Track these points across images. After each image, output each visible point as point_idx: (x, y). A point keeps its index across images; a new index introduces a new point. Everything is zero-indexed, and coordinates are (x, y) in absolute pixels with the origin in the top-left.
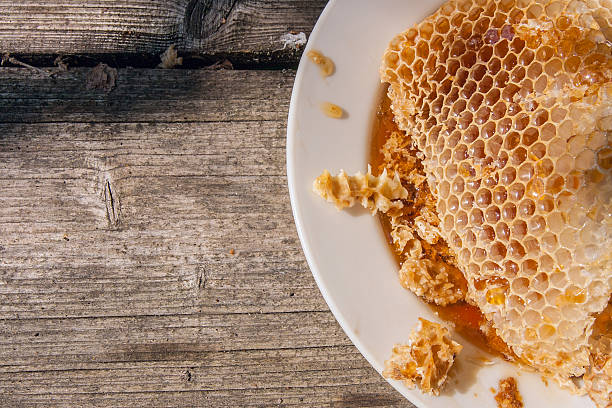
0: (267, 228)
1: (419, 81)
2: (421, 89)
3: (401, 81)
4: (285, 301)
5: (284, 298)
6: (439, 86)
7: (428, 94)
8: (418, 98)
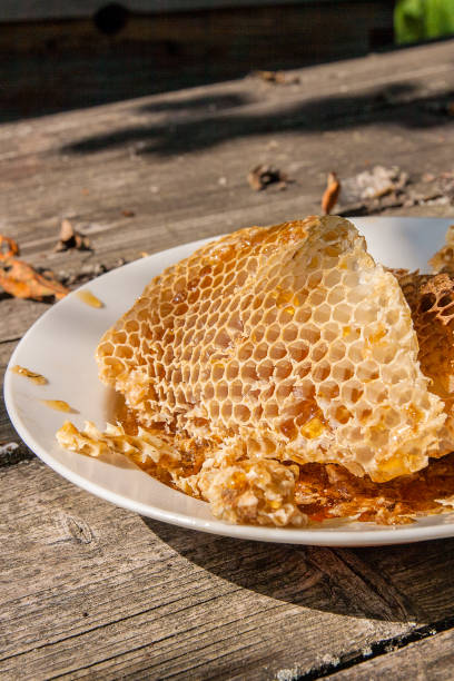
0: (29, 576)
1: (141, 350)
2: (146, 357)
3: (123, 360)
4: (79, 624)
5: (77, 621)
6: (162, 343)
7: (155, 356)
8: (147, 367)
